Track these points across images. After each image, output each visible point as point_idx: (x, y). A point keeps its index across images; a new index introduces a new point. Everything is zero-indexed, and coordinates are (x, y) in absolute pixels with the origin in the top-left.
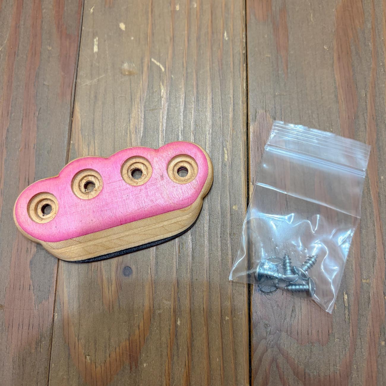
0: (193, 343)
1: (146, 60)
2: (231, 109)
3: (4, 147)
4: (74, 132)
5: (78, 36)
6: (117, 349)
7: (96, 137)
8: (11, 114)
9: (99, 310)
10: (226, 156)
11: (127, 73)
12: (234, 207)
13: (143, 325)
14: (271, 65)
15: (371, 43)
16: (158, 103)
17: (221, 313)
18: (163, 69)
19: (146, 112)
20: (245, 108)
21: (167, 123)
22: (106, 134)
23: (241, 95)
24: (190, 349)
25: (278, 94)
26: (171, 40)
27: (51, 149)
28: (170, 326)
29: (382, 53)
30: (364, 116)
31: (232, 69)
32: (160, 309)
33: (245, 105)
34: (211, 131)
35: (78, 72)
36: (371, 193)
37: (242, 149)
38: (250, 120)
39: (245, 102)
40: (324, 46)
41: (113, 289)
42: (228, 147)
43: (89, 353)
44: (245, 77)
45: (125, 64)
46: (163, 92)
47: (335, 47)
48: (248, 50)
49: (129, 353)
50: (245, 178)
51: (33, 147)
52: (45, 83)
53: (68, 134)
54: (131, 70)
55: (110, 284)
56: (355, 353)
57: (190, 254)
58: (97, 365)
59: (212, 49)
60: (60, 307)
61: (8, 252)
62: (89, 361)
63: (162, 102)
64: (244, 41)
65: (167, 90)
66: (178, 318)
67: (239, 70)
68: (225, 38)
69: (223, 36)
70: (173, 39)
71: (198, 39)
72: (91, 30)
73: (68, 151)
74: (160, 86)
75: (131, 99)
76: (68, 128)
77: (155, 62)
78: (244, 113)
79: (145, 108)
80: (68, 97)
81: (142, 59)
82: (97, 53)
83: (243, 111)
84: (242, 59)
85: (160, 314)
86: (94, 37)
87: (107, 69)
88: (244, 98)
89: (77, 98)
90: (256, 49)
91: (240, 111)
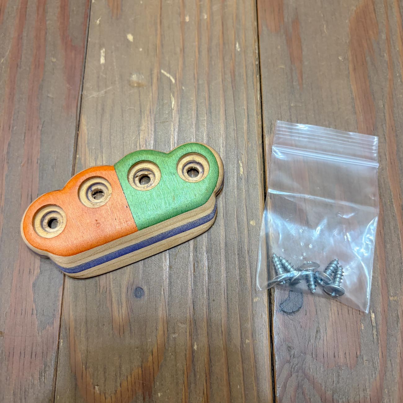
0: (211, 369)
1: (155, 71)
2: (245, 121)
3: (5, 162)
4: (80, 146)
5: (84, 47)
6: (129, 378)
7: (104, 151)
8: (13, 127)
9: (109, 335)
10: (241, 169)
11: (136, 85)
12: (251, 223)
13: (156, 351)
14: (286, 76)
15: (386, 54)
16: (169, 115)
17: (241, 336)
18: (173, 81)
19: (156, 124)
20: (259, 119)
21: (178, 136)
22: (114, 148)
23: (255, 107)
24: (208, 376)
25: (294, 105)
26: (181, 51)
27: (55, 163)
28: (186, 351)
29: (398, 64)
30: (383, 128)
31: (245, 80)
32: (174, 333)
33: (260, 117)
34: (225, 143)
35: (84, 85)
36: (394, 205)
37: (259, 161)
38: (265, 131)
39: (259, 113)
40: (338, 57)
41: (123, 312)
42: (244, 160)
43: (98, 383)
44: (259, 89)
45: (134, 76)
46: (174, 105)
47: (350, 58)
48: (261, 61)
49: (142, 382)
50: (262, 191)
51: (36, 162)
52: (49, 95)
53: (74, 148)
54: (140, 81)
55: (120, 306)
56: (386, 376)
57: (206, 272)
58: (107, 396)
59: (223, 59)
60: (66, 333)
61: (9, 273)
62: (98, 392)
63: (173, 114)
64: (257, 52)
65: (178, 102)
66: (194, 343)
67: (253, 81)
68: (237, 49)
69: (235, 47)
70: (183, 50)
71: (209, 50)
72: (97, 41)
73: (74, 166)
74: (170, 98)
75: (141, 111)
76: (74, 141)
77: (165, 73)
78: (259, 125)
79: (155, 120)
80: (74, 110)
81: (151, 70)
82: (104, 65)
83: (258, 123)
84: (256, 69)
85: (175, 338)
86: (100, 48)
87: (115, 81)
88: (259, 110)
89: (83, 110)
90: (269, 60)
91: (255, 123)
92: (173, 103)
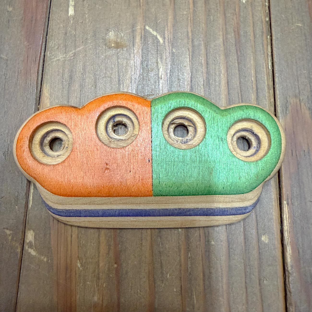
1: (138, 27)
11: (113, 45)
12: (263, 238)
16: (155, 87)
18: (161, 40)
23: (266, 78)
31: (253, 42)
35: (47, 43)
45: (111, 33)
46: (162, 72)
48: (273, 17)
54: (119, 41)
59: (225, 14)
63: (161, 85)
65: (167, 69)
67: (262, 43)
74: (157, 63)
75: (119, 80)
77: (151, 30)
81: (133, 26)
82: (74, 17)
84: (265, 28)
87: (87, 39)
88: (271, 82)
89: (46, 77)
90: (283, 16)
91: (266, 99)
92: (161, 70)
